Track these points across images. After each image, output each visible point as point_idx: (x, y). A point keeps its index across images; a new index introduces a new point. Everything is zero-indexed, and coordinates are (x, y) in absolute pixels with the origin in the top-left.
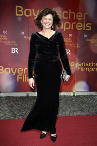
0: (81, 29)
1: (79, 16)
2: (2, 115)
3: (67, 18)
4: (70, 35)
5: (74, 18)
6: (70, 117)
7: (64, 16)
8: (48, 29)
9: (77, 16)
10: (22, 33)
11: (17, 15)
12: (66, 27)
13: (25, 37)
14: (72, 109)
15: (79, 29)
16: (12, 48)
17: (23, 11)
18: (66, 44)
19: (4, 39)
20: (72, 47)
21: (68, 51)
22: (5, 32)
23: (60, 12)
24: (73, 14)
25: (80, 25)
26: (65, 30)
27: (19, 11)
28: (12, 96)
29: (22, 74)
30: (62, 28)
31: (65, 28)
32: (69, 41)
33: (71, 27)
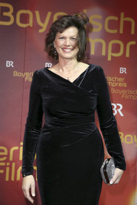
3: (115, 31)
4: (123, 70)
8: (71, 59)
10: (9, 64)
12: (113, 52)
13: (16, 74)
17: (14, 14)
18: (113, 91)
20: (127, 97)
21: (118, 107)
23: (100, 17)
26: (109, 59)
29: (5, 161)
30: (104, 54)
31: (110, 54)
32: (120, 85)
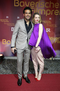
0: (58, 14)
1: (57, 5)
2: (4, 71)
5: (53, 7)
6: (49, 74)
7: (46, 6)
9: (55, 5)
11: (15, 6)
14: (51, 69)
15: (56, 15)
16: (12, 28)
19: (7, 21)
22: (7, 17)
24: (53, 4)
25: (57, 12)
27: (17, 3)
28: (11, 59)
33: (51, 13)
